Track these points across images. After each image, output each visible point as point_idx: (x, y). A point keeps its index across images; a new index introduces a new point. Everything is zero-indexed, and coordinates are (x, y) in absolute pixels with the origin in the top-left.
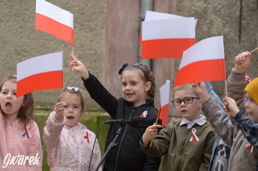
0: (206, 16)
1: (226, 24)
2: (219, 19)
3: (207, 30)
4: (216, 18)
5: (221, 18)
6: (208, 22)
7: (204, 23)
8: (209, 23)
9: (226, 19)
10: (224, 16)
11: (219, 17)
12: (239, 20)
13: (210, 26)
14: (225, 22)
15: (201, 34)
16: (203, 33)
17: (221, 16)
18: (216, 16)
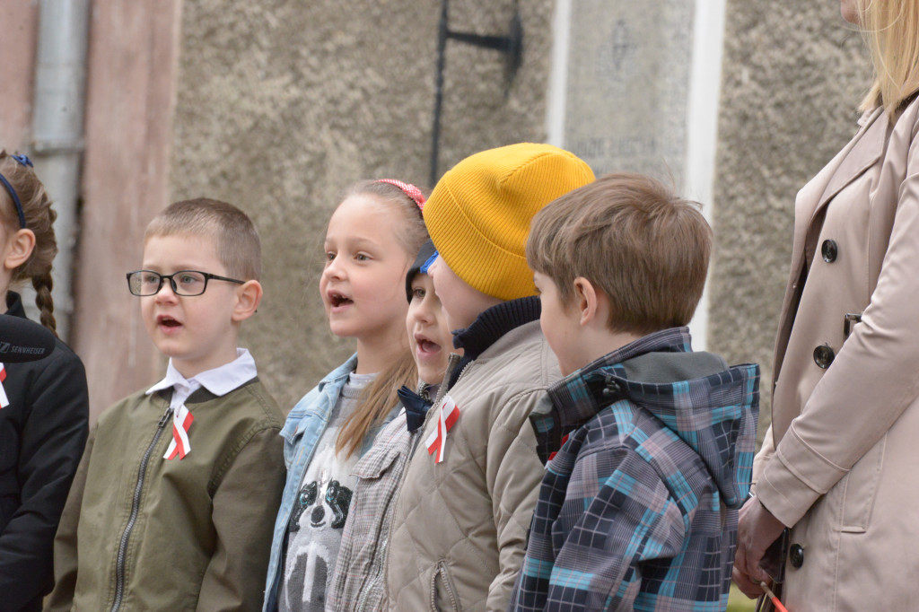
0: (298, 136)
1: (377, 165)
2: (351, 148)
3: (301, 192)
4: (337, 144)
5: (357, 142)
6: (304, 159)
7: (288, 163)
8: (310, 165)
9: (376, 144)
10: (369, 133)
11: (351, 139)
12: (428, 148)
13: (311, 174)
14: (372, 160)
15: (276, 210)
16: (284, 207)
17: (358, 136)
18: (337, 134)
